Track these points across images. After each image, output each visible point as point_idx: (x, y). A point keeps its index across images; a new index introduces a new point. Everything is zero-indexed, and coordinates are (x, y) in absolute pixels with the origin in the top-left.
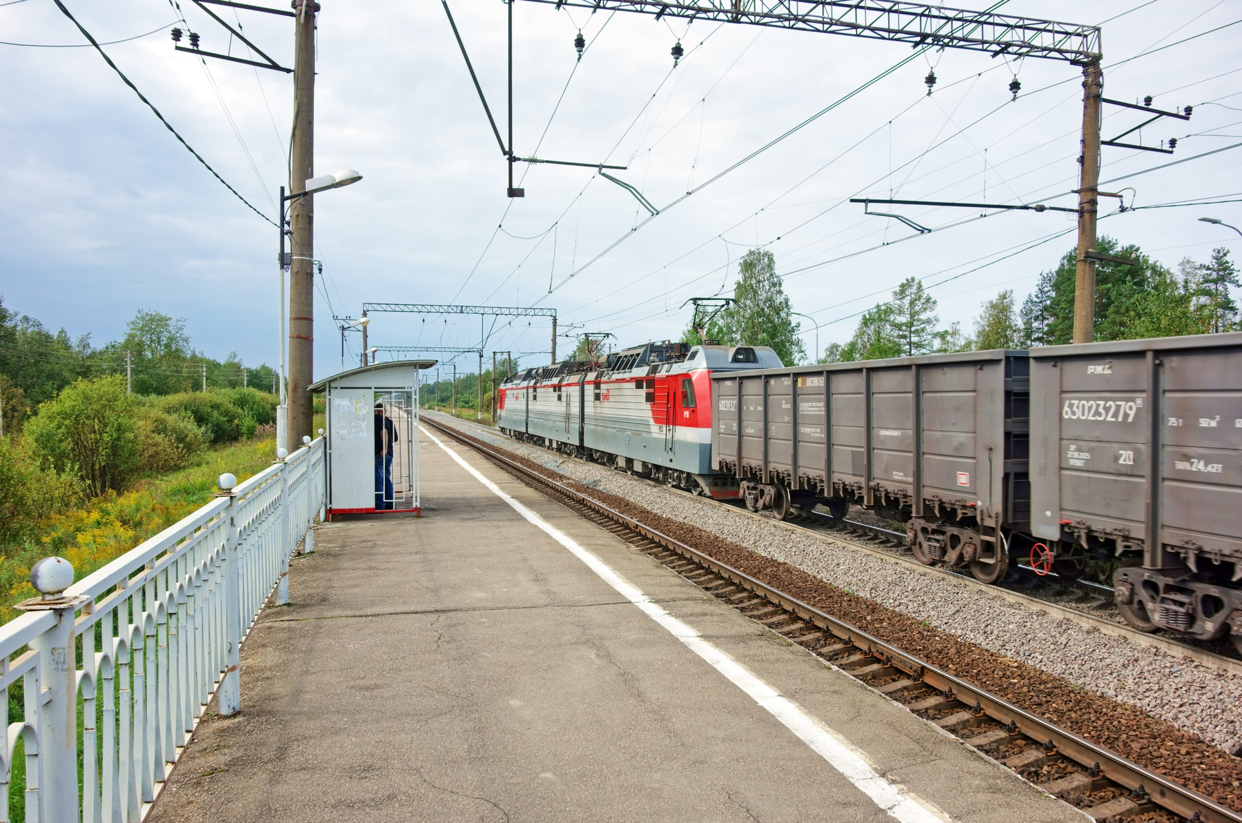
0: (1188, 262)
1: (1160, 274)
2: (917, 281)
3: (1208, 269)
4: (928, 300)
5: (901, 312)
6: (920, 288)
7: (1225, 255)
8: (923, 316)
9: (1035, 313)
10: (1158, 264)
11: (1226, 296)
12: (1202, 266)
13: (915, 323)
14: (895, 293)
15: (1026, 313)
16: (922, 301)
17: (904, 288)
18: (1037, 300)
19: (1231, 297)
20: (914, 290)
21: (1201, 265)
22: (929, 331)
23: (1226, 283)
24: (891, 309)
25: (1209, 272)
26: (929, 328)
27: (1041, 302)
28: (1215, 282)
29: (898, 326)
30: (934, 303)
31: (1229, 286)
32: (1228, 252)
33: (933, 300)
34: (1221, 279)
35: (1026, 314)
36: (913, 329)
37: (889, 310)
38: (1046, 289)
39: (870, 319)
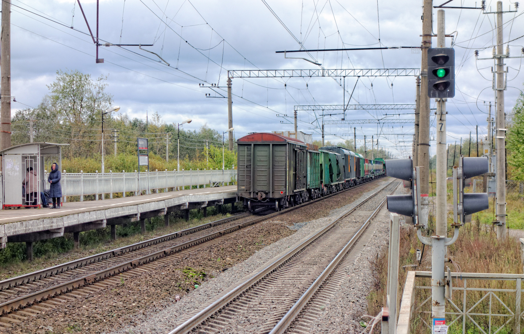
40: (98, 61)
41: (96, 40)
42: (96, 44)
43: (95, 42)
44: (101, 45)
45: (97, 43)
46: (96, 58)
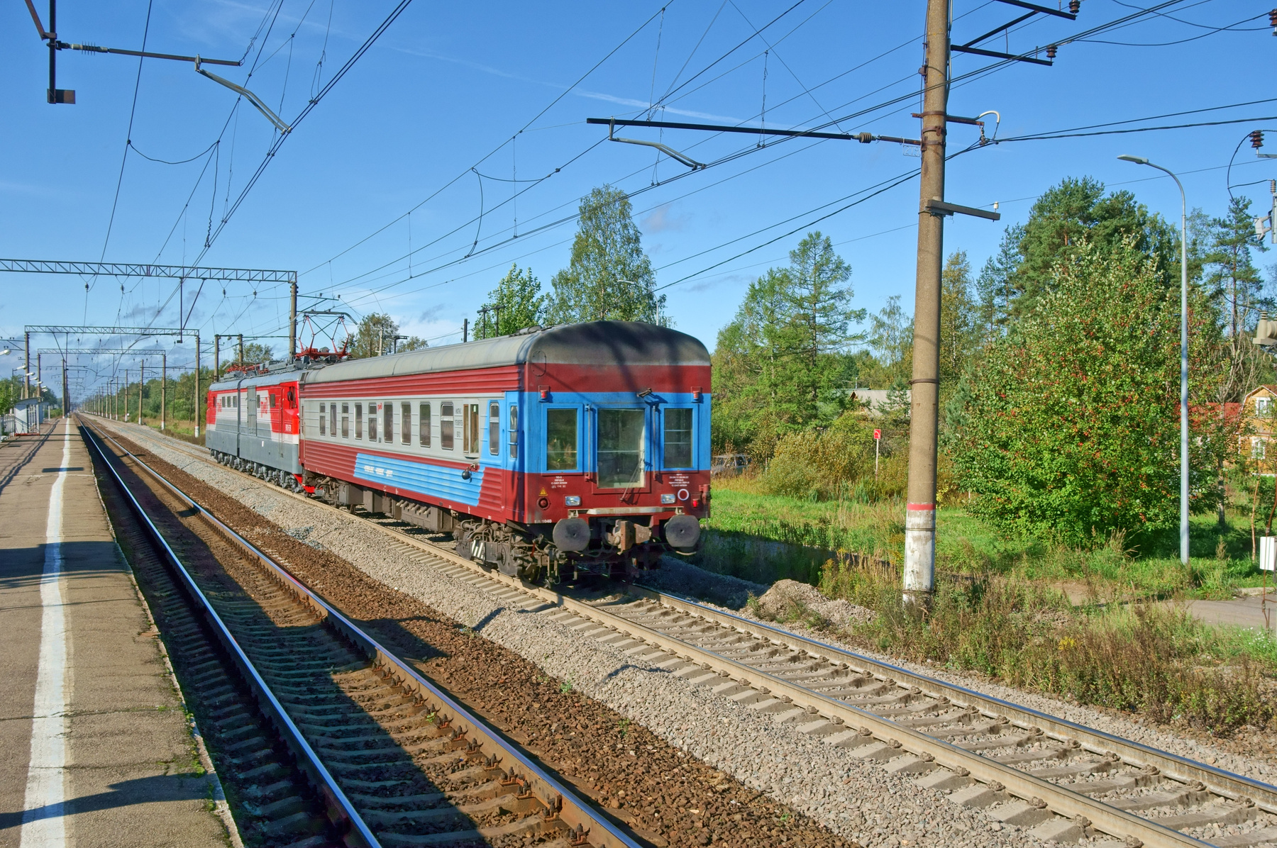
0: (1199, 216)
1: (1162, 233)
2: (823, 237)
3: (1225, 226)
4: (838, 267)
5: (803, 283)
6: (828, 247)
7: (1246, 207)
8: (833, 288)
9: (998, 285)
10: (1159, 218)
11: (1247, 264)
12: (1217, 222)
13: (822, 297)
14: (794, 254)
15: (984, 284)
16: (831, 266)
17: (806, 246)
18: (1000, 266)
19: (1254, 264)
20: (819, 250)
21: (1215, 220)
22: (840, 309)
23: (1247, 246)
24: (788, 277)
25: (1224, 230)
26: (840, 305)
27: (1006, 269)
28: (1233, 244)
29: (799, 303)
30: (848, 269)
31: (1251, 249)
32: (1250, 202)
33: (846, 265)
34: (1242, 240)
35: (986, 285)
36: (818, 306)
37: (785, 279)
38: (1012, 251)
39: (760, 290)
40: (57, 96)
41: (47, 30)
42: (48, 41)
43: (44, 37)
44: (67, 46)
45: (53, 40)
46: (48, 87)
